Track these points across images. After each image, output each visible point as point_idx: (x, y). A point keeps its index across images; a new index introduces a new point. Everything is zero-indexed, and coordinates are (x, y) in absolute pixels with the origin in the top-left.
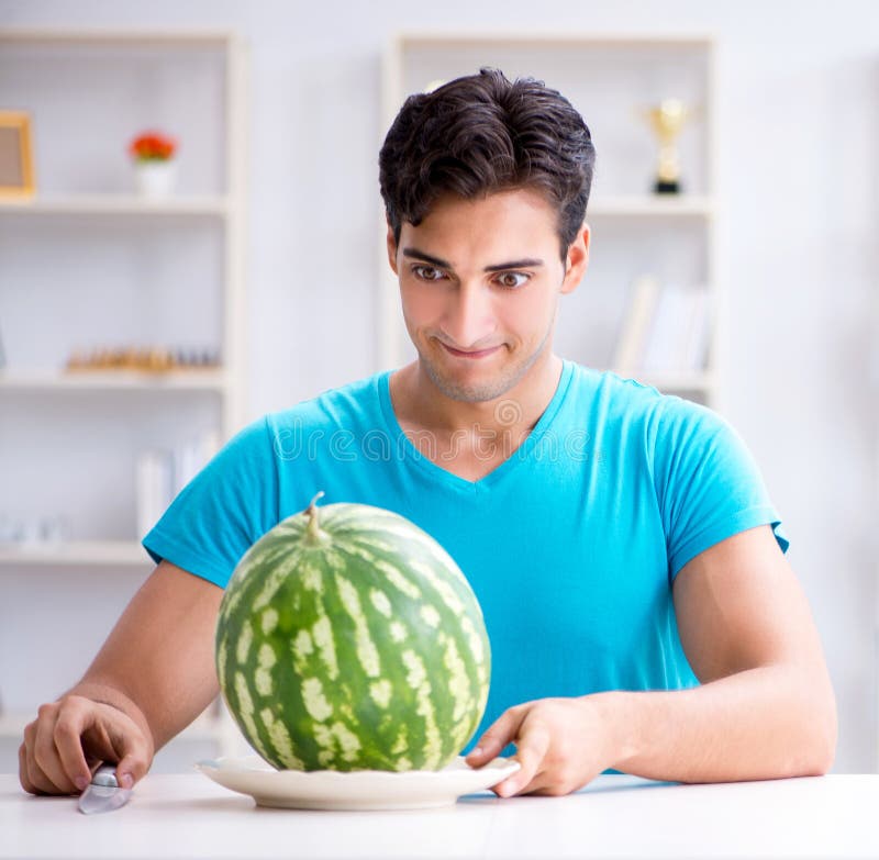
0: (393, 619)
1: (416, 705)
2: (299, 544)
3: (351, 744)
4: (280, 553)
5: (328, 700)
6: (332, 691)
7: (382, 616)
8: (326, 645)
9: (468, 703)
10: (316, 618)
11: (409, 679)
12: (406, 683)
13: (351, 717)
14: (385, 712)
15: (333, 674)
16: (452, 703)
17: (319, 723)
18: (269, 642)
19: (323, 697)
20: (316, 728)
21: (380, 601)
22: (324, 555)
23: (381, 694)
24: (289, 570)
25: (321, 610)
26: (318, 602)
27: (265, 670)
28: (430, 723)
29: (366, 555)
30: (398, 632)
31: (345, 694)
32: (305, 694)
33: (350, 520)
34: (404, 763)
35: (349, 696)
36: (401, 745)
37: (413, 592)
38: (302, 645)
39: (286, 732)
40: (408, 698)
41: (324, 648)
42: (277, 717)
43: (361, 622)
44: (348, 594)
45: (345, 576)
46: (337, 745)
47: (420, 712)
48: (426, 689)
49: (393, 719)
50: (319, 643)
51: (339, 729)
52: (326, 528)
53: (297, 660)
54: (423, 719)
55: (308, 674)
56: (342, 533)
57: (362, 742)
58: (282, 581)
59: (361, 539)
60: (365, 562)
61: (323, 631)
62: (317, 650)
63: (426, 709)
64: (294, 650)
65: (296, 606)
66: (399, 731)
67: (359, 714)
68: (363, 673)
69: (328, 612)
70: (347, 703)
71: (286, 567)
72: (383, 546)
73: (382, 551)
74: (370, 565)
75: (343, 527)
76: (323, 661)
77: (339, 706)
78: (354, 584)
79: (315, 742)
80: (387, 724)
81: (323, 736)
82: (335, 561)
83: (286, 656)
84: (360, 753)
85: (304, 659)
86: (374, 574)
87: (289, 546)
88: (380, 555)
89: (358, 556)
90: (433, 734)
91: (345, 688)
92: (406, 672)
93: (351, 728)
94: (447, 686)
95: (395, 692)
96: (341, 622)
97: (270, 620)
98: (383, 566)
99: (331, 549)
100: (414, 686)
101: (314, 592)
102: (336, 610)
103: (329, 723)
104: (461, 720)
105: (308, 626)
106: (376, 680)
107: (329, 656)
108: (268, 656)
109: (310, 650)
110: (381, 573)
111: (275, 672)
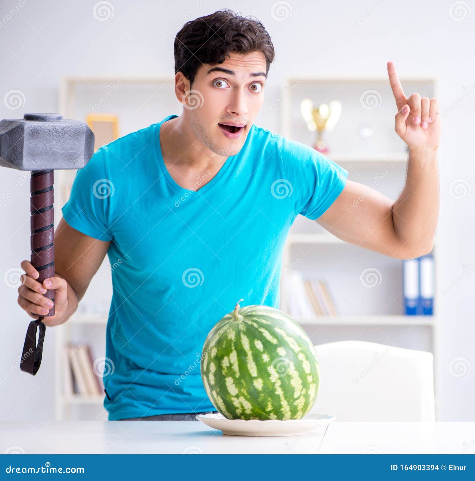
0: (264, 352)
1: (274, 390)
2: (231, 321)
3: (248, 407)
4: (223, 324)
5: (236, 387)
6: (237, 383)
7: (259, 351)
8: (235, 363)
9: (302, 390)
10: (231, 351)
11: (271, 378)
12: (269, 380)
13: (246, 394)
14: (260, 392)
15: (238, 375)
16: (293, 390)
17: (234, 397)
18: (213, 362)
19: (234, 385)
20: (233, 399)
21: (259, 345)
22: (238, 325)
23: (258, 384)
24: (224, 331)
25: (233, 348)
26: (233, 344)
27: (212, 374)
28: (282, 398)
29: (255, 325)
30: (266, 358)
31: (243, 384)
32: (227, 384)
33: (253, 311)
34: (272, 415)
35: (245, 385)
36: (270, 408)
37: (274, 341)
38: (225, 363)
39: (222, 401)
40: (271, 387)
41: (234, 364)
42: (218, 394)
43: (249, 353)
44: (245, 341)
45: (245, 333)
46: (243, 407)
47: (277, 393)
48: (279, 383)
49: (265, 395)
50: (232, 362)
51: (242, 399)
52: (243, 314)
53: (224, 369)
54: (278, 396)
55: (227, 375)
56: (248, 316)
57: (252, 405)
58: (220, 336)
59: (255, 319)
60: (255, 328)
61: (234, 356)
62: (231, 365)
63: (279, 392)
64: (222, 365)
65: (224, 346)
66: (268, 401)
67: (250, 393)
68: (250, 375)
69: (236, 349)
70: (244, 388)
71: (223, 330)
72: (264, 322)
73: (263, 323)
74: (256, 329)
75: (249, 314)
76: (233, 369)
77: (241, 389)
78: (248, 337)
79: (233, 405)
80: (262, 397)
81: (236, 403)
82: (242, 327)
83: (219, 368)
84: (252, 410)
85: (226, 368)
86: (257, 333)
87: (227, 322)
88: (261, 325)
89: (252, 326)
90: (284, 403)
91: (243, 381)
92: (269, 375)
93: (247, 399)
94: (290, 383)
95: (265, 384)
96: (241, 353)
97: (214, 352)
98: (262, 330)
99: (242, 322)
100: (273, 381)
101: (231, 340)
102: (239, 348)
103: (237, 396)
104: (298, 398)
105: (228, 355)
106: (255, 378)
107: (236, 367)
108: (213, 368)
109: (228, 365)
110: (261, 333)
111: (215, 374)
